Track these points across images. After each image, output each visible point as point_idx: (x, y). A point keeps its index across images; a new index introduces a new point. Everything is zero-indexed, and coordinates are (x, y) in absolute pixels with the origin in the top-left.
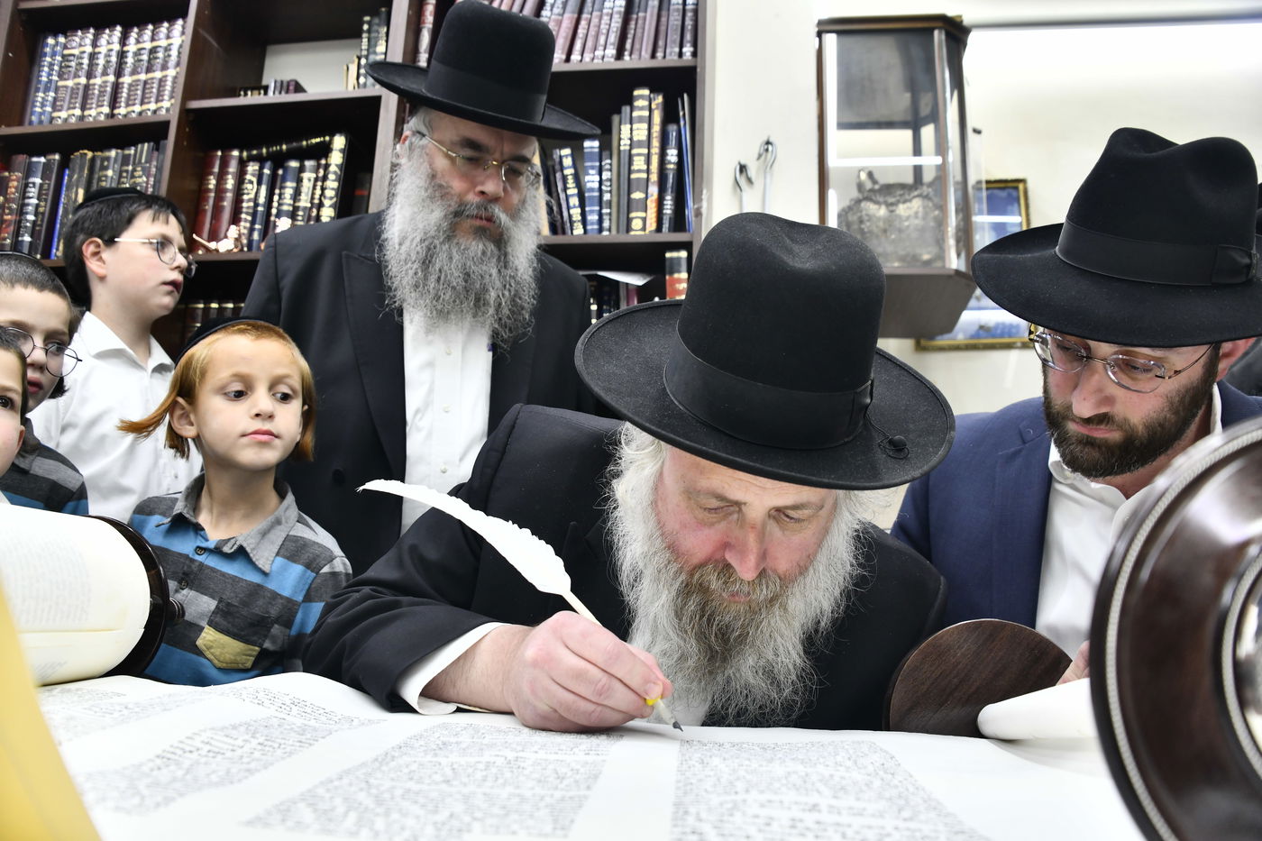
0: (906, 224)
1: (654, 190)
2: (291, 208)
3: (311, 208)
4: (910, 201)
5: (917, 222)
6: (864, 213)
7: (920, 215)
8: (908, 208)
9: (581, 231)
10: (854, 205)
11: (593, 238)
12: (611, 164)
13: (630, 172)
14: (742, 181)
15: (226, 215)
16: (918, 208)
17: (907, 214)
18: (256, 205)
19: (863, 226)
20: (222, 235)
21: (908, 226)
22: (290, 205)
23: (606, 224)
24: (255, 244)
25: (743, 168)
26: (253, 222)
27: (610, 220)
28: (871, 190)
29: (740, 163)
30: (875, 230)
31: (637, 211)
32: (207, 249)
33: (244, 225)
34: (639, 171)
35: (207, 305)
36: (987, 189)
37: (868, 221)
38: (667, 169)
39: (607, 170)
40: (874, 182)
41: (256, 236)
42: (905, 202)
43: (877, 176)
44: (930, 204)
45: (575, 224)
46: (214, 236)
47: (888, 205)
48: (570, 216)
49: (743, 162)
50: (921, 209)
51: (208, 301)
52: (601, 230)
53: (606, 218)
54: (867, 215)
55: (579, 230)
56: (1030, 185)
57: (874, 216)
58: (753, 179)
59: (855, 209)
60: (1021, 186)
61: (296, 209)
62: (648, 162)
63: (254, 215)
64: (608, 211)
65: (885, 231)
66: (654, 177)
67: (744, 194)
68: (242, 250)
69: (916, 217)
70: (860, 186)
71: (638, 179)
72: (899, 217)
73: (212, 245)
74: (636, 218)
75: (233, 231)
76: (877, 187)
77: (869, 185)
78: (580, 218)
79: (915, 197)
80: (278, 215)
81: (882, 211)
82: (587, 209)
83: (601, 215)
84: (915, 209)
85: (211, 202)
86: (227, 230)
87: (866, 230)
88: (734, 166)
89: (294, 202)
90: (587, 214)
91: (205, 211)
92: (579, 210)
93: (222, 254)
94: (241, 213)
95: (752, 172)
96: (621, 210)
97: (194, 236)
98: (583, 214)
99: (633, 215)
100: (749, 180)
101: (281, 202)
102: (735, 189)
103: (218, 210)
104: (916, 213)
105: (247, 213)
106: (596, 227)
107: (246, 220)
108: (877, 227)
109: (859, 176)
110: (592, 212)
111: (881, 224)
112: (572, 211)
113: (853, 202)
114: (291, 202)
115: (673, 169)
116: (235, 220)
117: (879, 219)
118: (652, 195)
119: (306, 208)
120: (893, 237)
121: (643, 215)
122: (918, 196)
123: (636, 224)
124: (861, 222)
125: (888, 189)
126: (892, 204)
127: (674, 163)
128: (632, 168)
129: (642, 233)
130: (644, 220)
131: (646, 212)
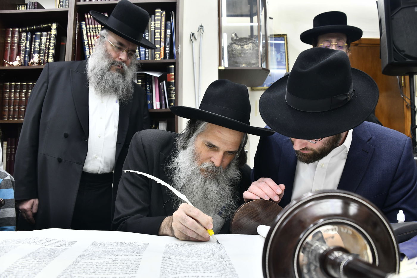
0: (247, 52)
1: (163, 44)
2: (38, 49)
3: (45, 49)
4: (248, 44)
5: (250, 51)
6: (233, 47)
7: (251, 49)
8: (247, 46)
9: (139, 58)
10: (230, 45)
11: (143, 61)
12: (148, 35)
13: (155, 38)
14: (193, 39)
15: (15, 52)
16: (251, 46)
17: (247, 49)
18: (26, 48)
19: (233, 52)
20: (14, 60)
22: (38, 48)
23: (147, 55)
24: (26, 62)
25: (193, 34)
26: (25, 54)
27: (148, 54)
28: (236, 40)
29: (192, 33)
30: (237, 53)
31: (157, 51)
32: (9, 65)
33: (22, 55)
34: (158, 38)
35: (11, 84)
36: (274, 37)
37: (235, 50)
38: (167, 37)
39: (147, 36)
40: (237, 37)
41: (26, 59)
42: (246, 44)
43: (238, 35)
44: (255, 45)
46: (12, 60)
47: (241, 45)
49: (193, 33)
50: (252, 47)
51: (11, 82)
53: (147, 53)
54: (234, 49)
56: (288, 36)
57: (237, 49)
58: (196, 38)
59: (231, 47)
60: (285, 36)
61: (40, 49)
62: (161, 35)
63: (25, 51)
66: (163, 40)
67: (193, 43)
68: (22, 65)
69: (250, 50)
70: (232, 39)
71: (157, 40)
72: (245, 49)
73: (11, 63)
74: (157, 54)
75: (18, 58)
76: (238, 39)
77: (235, 38)
79: (250, 43)
80: (34, 52)
81: (239, 47)
83: (145, 52)
84: (250, 47)
85: (9, 47)
86: (16, 58)
87: (234, 53)
88: (190, 33)
89: (40, 47)
90: (141, 51)
91: (7, 50)
93: (15, 67)
94: (21, 51)
95: (196, 36)
97: (4, 60)
100: (195, 39)
101: (35, 47)
102: (190, 41)
103: (12, 50)
104: (250, 48)
105: (23, 51)
106: (144, 56)
108: (238, 53)
109: (232, 35)
110: (142, 51)
111: (239, 52)
113: (230, 44)
114: (39, 47)
115: (169, 37)
116: (19, 54)
117: (238, 50)
118: (162, 46)
119: (44, 49)
120: (243, 56)
122: (251, 43)
123: (157, 56)
124: (232, 51)
125: (241, 40)
126: (242, 45)
127: (169, 35)
128: (155, 37)
129: (159, 59)
130: (160, 55)
131: (160, 52)
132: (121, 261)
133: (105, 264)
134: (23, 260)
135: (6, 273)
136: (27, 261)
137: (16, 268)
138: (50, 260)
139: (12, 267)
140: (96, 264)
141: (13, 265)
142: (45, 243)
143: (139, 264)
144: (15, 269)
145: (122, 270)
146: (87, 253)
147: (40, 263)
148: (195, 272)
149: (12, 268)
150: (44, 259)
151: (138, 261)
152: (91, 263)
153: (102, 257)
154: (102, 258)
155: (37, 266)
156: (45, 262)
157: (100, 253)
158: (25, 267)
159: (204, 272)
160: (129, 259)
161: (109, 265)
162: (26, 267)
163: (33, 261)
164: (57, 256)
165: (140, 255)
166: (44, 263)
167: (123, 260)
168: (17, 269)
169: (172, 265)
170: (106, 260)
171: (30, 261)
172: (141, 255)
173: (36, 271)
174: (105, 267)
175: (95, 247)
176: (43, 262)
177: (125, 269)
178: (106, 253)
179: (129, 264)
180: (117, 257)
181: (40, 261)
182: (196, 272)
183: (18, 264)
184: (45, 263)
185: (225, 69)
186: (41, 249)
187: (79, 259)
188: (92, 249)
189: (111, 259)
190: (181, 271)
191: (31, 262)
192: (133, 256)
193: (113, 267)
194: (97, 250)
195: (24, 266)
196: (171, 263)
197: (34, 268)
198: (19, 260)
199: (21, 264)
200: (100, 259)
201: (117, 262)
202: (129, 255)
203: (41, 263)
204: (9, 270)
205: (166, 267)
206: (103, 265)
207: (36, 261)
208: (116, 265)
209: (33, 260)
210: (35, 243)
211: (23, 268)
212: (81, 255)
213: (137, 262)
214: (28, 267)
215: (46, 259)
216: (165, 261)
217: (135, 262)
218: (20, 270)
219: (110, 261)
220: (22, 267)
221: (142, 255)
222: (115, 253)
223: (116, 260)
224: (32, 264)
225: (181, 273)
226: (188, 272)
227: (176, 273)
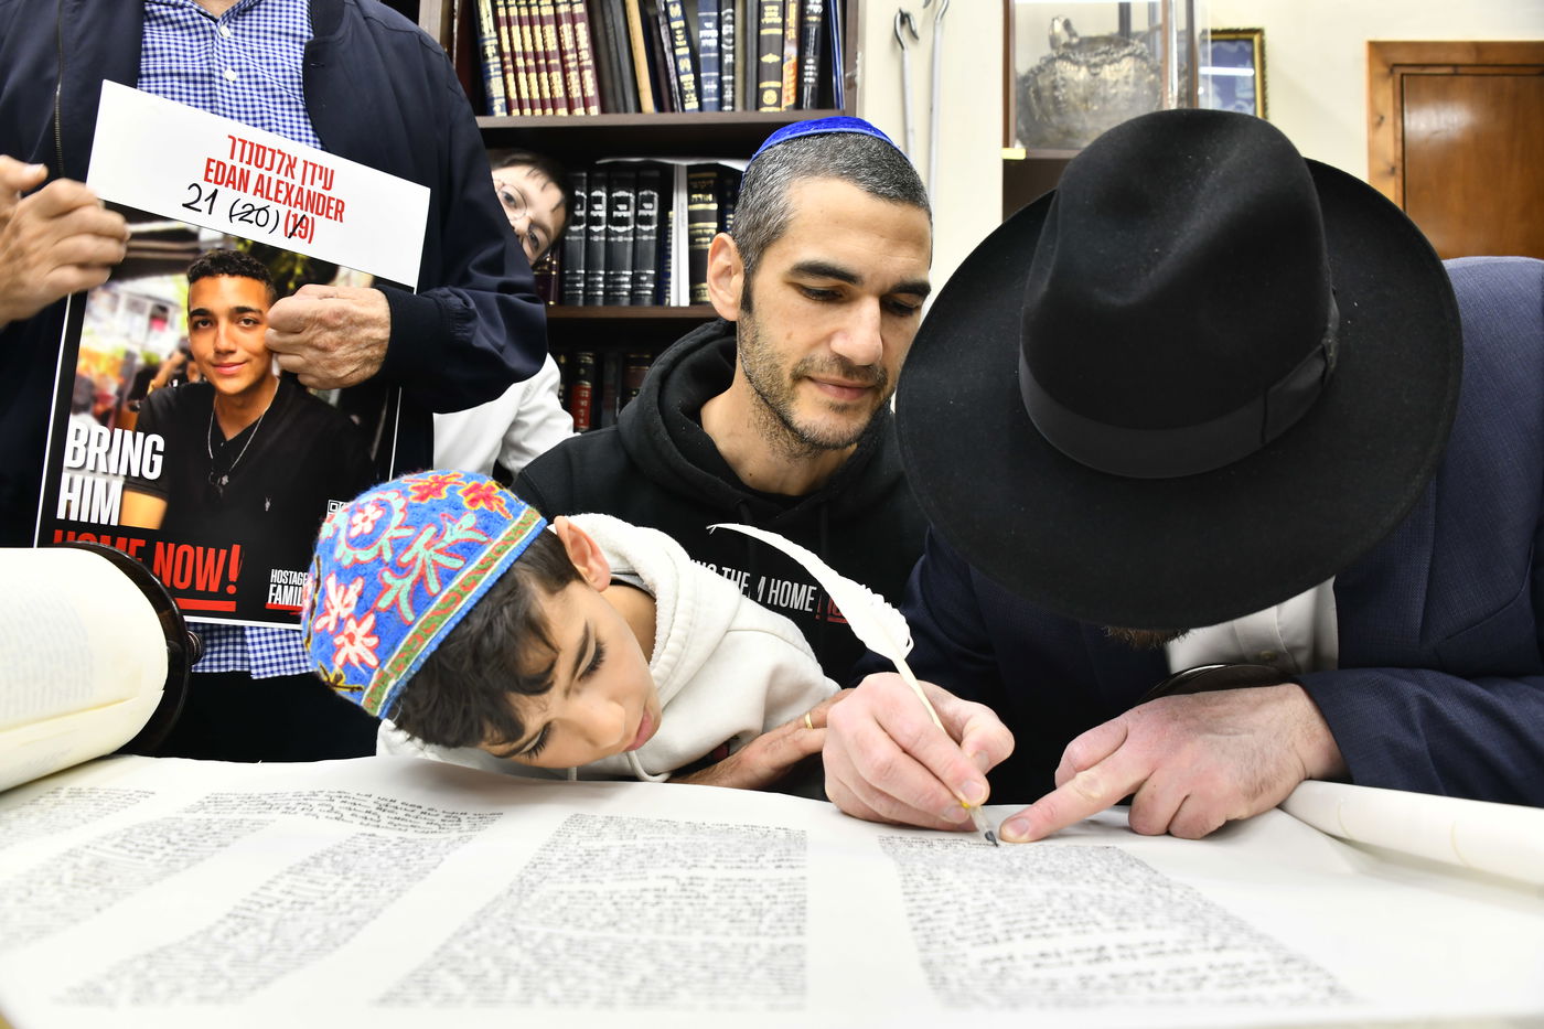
0: (1114, 91)
1: (791, 51)
4: (1117, 61)
5: (1127, 89)
6: (1059, 75)
7: (1131, 80)
8: (1116, 70)
9: (695, 105)
10: (1045, 65)
11: (711, 117)
12: (733, 15)
13: (760, 26)
14: (904, 35)
16: (1129, 70)
17: (1114, 79)
19: (1057, 93)
21: (1116, 94)
23: (728, 96)
25: (905, 18)
27: (733, 90)
28: (1067, 45)
29: (900, 11)
30: (1072, 98)
31: (770, 80)
34: (772, 26)
36: (1213, 41)
37: (1064, 86)
38: (808, 22)
39: (728, 22)
40: (1072, 34)
42: (1111, 63)
43: (1075, 26)
44: (1145, 66)
45: (687, 96)
47: (1089, 66)
48: (680, 84)
49: (905, 10)
50: (1132, 72)
52: (721, 103)
53: (728, 88)
54: (1063, 79)
55: (692, 104)
56: (1268, 37)
57: (1073, 80)
58: (918, 33)
59: (1047, 71)
60: (1256, 38)
62: (784, 14)
64: (731, 78)
65: (1085, 100)
66: (792, 34)
67: (906, 51)
69: (1127, 83)
71: (770, 36)
72: (1105, 82)
74: (770, 88)
76: (1075, 41)
77: (1065, 38)
78: (693, 87)
79: (1124, 56)
81: (1082, 74)
82: (703, 75)
83: (720, 84)
84: (1124, 73)
87: (1061, 98)
88: (894, 13)
90: (703, 82)
92: (691, 77)
95: (917, 24)
96: (749, 78)
98: (698, 82)
99: (764, 85)
100: (913, 34)
102: (894, 47)
104: (1127, 77)
106: (714, 99)
108: (1075, 95)
109: (1053, 25)
110: (709, 79)
112: (683, 78)
113: (1044, 62)
115: (816, 22)
117: (1077, 84)
118: (789, 59)
120: (1096, 108)
121: (778, 84)
122: (1130, 55)
123: (769, 97)
124: (1055, 88)
126: (1096, 65)
127: (817, 15)
128: (763, 21)
129: (777, 109)
130: (779, 91)
131: (781, 80)
132: (718, 888)
133: (650, 897)
134: (297, 880)
135: (231, 923)
136: (311, 882)
137: (270, 905)
138: (408, 881)
139: (251, 902)
140: (611, 898)
141: (255, 894)
142: (375, 818)
143: (802, 899)
144: (267, 910)
145: (732, 921)
146: (561, 855)
147: (367, 889)
149: (256, 907)
150: (385, 879)
151: (792, 887)
152: (586, 895)
153: (630, 873)
154: (633, 876)
155: (356, 899)
156: (389, 886)
157: (614, 854)
158: (305, 903)
160: (749, 880)
161: (668, 904)
162: (312, 903)
163: (338, 885)
164: (435, 867)
165: (794, 864)
166: (384, 892)
167: (724, 883)
168: (276, 910)
169: (957, 906)
170: (653, 883)
171: (324, 884)
172: (800, 864)
173: (355, 915)
174: (656, 910)
175: (584, 833)
176: (382, 885)
177: (745, 915)
178: (641, 857)
179: (758, 898)
180: (695, 872)
181: (368, 883)
183: (275, 892)
184: (392, 891)
185: (1026, 160)
186: (363, 839)
187: (534, 878)
189: (674, 881)
190: (1009, 927)
191: (330, 887)
192: (762, 867)
193: (688, 911)
194: (597, 845)
195: (302, 900)
196: (948, 896)
197: (344, 908)
198: (279, 877)
199: (290, 892)
200: (622, 880)
201: (702, 890)
202: (748, 865)
203: (372, 890)
204: (244, 913)
205: (929, 912)
206: (644, 903)
207: (349, 883)
208: (702, 901)
209: (338, 879)
210: (333, 815)
211: (297, 905)
212: (537, 861)
213: (792, 893)
214: (320, 903)
216: (917, 887)
217: (779, 890)
218: (288, 915)
219: (671, 886)
220: (294, 902)
221: (803, 867)
222: (680, 855)
223: (696, 881)
224: (335, 892)
225: (1018, 937)
226: (1048, 931)
227: (990, 939)
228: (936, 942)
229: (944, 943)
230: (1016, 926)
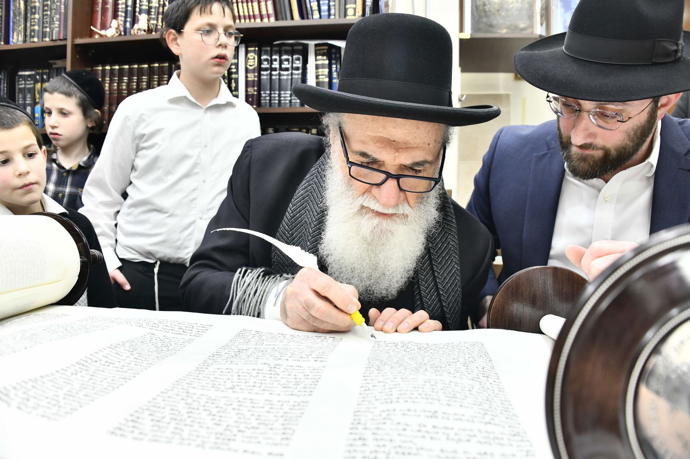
2: (147, 8)
3: (159, 7)
9: (318, 16)
11: (325, 21)
15: (110, 13)
18: (127, 6)
19: (485, 7)
20: (108, 26)
22: (146, 6)
23: (332, 12)
24: (128, 30)
26: (126, 17)
27: (335, 9)
31: (351, 4)
32: (101, 36)
33: (121, 19)
35: (104, 68)
41: (128, 25)
45: (314, 12)
46: (104, 27)
48: (311, 7)
51: (104, 65)
52: (329, 15)
53: (332, 8)
55: (316, 15)
61: (150, 8)
63: (126, 12)
64: (333, 3)
65: (499, 10)
68: (120, 35)
73: (103, 32)
74: (350, 8)
75: (114, 23)
78: (317, 8)
80: (140, 13)
82: (321, 2)
83: (329, 6)
85: (100, 5)
86: (111, 23)
89: (149, 4)
90: (321, 5)
91: (97, 11)
92: (316, 3)
93: (109, 38)
94: (118, 11)
96: (341, 3)
97: (92, 27)
98: (319, 6)
99: (348, 6)
101: (141, 4)
103: (104, 10)
105: (122, 12)
106: (327, 13)
107: (121, 16)
108: (494, 8)
110: (324, 4)
111: (496, 7)
112: (312, 4)
114: (147, 4)
116: (115, 16)
119: (156, 7)
121: (354, 6)
123: (350, 12)
129: (354, 17)
130: (355, 9)
131: (356, 4)
132: (286, 370)
133: (254, 373)
134: (112, 352)
136: (117, 354)
137: (96, 361)
138: (157, 360)
139: (89, 359)
140: (238, 373)
141: (91, 356)
143: (319, 377)
144: (94, 364)
145: (285, 387)
146: (226, 351)
147: (138, 361)
148: (430, 401)
149: (89, 362)
151: (317, 371)
152: (228, 370)
153: (251, 361)
154: (252, 362)
155: (132, 365)
156: (148, 361)
157: (249, 352)
158: (111, 363)
159: (448, 405)
160: (301, 367)
161: (261, 377)
162: (114, 364)
163: (128, 357)
164: (171, 355)
165: (323, 360)
167: (290, 368)
168: (98, 364)
169: (383, 384)
170: (256, 367)
171: (122, 356)
172: (325, 360)
173: (128, 373)
174: (255, 380)
175: (242, 341)
176: (145, 360)
177: (291, 384)
178: (260, 354)
179: (300, 375)
180: (279, 362)
181: (141, 358)
182: (432, 403)
184: (148, 364)
187: (210, 362)
188: (237, 343)
189: (268, 365)
190: (400, 396)
191: (124, 358)
192: (309, 361)
194: (245, 347)
195: (110, 361)
196: (381, 379)
197: (125, 369)
199: (106, 357)
200: (246, 364)
201: (278, 371)
202: (303, 359)
203: (141, 361)
205: (370, 386)
206: (251, 376)
207: (132, 357)
208: (276, 376)
209: (128, 354)
211: (107, 364)
212: (215, 354)
213: (316, 374)
214: (117, 364)
215: (150, 357)
216: (370, 373)
217: (311, 372)
219: (266, 368)
221: (326, 361)
222: (276, 354)
223: (277, 366)
225: (401, 401)
226: (415, 400)
227: (389, 401)
228: (366, 401)
229: (369, 402)
230: (403, 396)
